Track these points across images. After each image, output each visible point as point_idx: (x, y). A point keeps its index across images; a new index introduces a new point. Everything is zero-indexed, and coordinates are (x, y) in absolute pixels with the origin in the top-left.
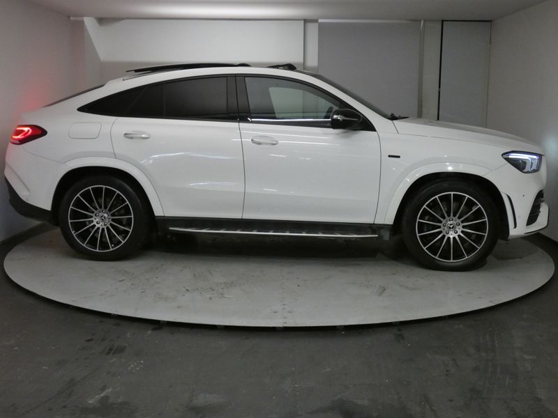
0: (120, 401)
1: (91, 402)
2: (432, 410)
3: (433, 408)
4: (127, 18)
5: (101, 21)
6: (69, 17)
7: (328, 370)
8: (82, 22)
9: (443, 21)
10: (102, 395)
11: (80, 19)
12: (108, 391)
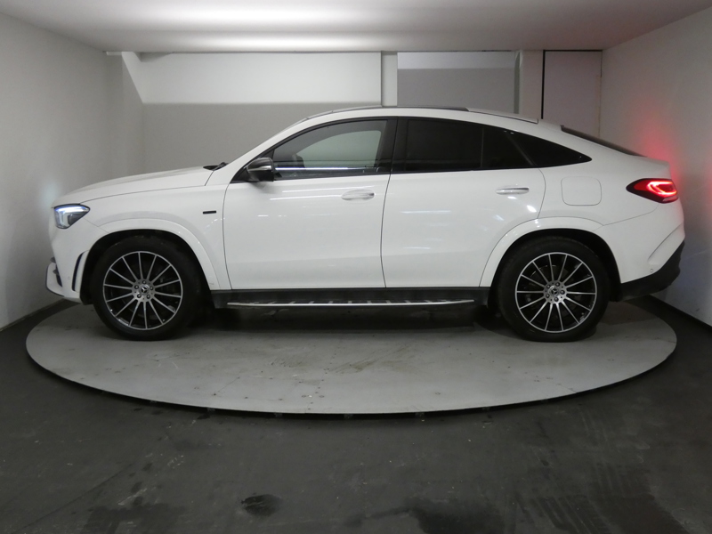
0: (156, 502)
1: (122, 504)
2: (524, 511)
3: (525, 508)
4: (173, 53)
5: (143, 55)
6: (104, 52)
7: (403, 465)
8: (120, 57)
9: (544, 51)
10: (135, 496)
11: (117, 54)
12: (142, 492)
